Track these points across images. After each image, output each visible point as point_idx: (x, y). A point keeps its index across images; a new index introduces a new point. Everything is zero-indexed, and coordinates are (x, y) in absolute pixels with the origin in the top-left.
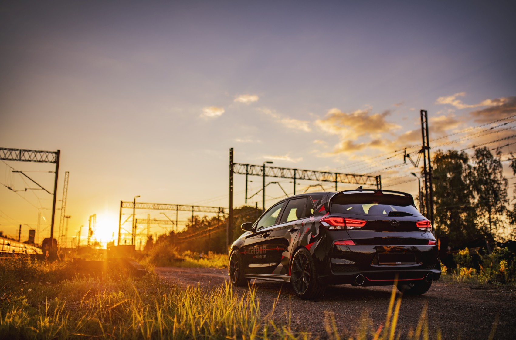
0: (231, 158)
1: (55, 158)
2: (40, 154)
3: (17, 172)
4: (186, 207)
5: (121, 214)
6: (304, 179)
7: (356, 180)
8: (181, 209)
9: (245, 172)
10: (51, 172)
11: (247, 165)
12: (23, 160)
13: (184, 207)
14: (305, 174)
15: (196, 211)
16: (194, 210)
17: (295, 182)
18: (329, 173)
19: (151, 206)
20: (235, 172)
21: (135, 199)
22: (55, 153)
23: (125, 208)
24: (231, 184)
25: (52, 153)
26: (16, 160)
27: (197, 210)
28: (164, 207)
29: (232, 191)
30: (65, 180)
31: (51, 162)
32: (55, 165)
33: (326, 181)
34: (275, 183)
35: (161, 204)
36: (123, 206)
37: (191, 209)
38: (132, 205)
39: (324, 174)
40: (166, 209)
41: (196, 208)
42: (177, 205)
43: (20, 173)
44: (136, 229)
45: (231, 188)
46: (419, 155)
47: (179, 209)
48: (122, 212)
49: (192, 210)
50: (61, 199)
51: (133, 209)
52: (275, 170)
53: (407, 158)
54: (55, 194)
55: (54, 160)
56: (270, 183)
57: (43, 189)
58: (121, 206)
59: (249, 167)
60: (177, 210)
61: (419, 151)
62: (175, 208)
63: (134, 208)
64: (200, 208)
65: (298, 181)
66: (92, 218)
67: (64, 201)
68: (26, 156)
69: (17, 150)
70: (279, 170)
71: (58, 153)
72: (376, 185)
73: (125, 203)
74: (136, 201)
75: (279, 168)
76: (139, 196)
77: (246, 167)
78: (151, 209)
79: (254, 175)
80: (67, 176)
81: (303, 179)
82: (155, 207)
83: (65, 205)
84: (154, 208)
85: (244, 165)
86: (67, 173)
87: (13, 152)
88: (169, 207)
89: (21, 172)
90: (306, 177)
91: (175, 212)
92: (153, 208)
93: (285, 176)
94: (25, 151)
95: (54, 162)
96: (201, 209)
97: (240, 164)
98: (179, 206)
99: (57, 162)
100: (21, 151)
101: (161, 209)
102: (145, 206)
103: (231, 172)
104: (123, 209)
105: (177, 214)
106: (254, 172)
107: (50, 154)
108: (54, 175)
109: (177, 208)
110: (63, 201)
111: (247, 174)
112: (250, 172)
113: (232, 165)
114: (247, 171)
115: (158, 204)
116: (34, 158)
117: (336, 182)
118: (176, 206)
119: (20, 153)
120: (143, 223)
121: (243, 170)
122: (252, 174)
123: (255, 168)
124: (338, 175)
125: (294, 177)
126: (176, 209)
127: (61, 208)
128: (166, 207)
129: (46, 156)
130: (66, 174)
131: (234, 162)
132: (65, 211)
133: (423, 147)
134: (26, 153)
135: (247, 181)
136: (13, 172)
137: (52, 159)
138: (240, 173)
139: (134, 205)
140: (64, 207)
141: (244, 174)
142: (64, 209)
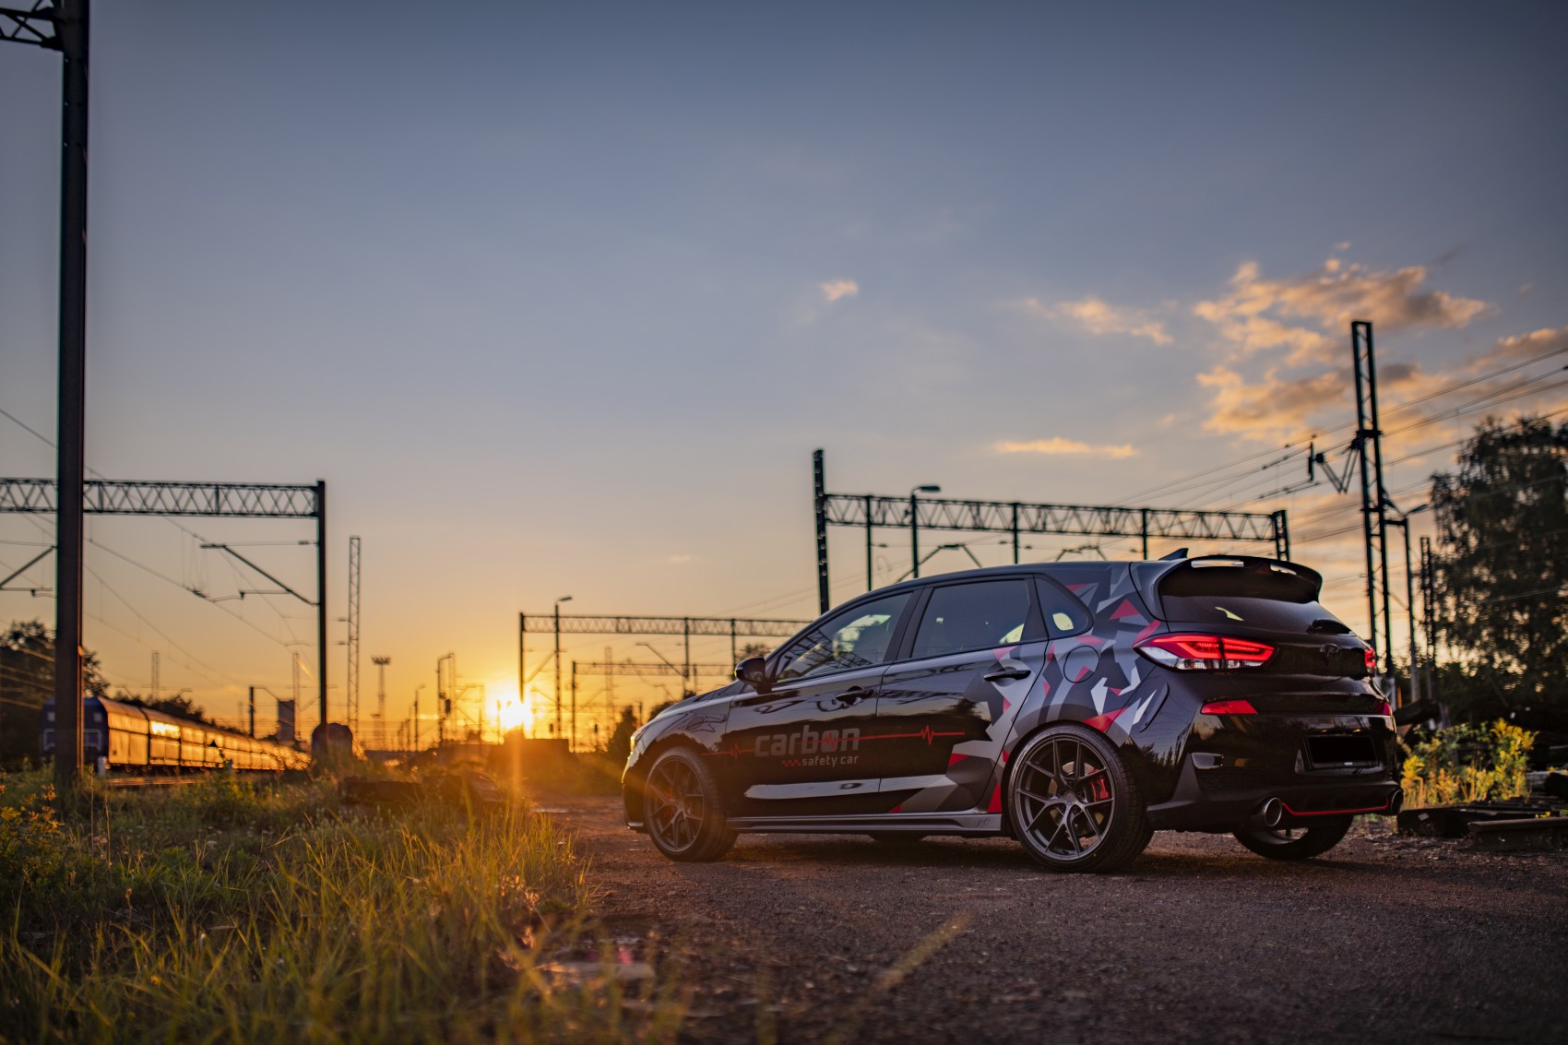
0: (819, 478)
1: (312, 504)
2: (271, 495)
3: (214, 546)
4: (712, 623)
5: (522, 650)
6: (1044, 530)
7: (1208, 528)
8: (699, 631)
9: (862, 518)
10: (307, 543)
11: (868, 498)
12: (227, 514)
13: (707, 622)
14: (1046, 517)
15: (742, 635)
16: (736, 631)
17: (1016, 542)
18: (1121, 510)
19: (610, 625)
20: (831, 521)
21: (557, 607)
22: (312, 488)
23: (533, 631)
24: (822, 554)
25: (303, 488)
26: (207, 514)
27: (747, 631)
28: (646, 625)
29: (826, 577)
30: (351, 562)
31: (304, 515)
32: (314, 522)
33: (1111, 533)
34: (955, 546)
35: (637, 618)
36: (527, 627)
37: (727, 627)
38: (551, 623)
39: (1104, 514)
40: (654, 632)
41: (744, 624)
42: (686, 619)
43: (223, 550)
44: (576, 690)
45: (823, 568)
46: (1350, 455)
47: (691, 629)
48: (526, 646)
49: (730, 631)
50: (346, 616)
51: (553, 636)
52: (955, 509)
53: (1316, 467)
54: (322, 604)
55: (310, 510)
56: (940, 548)
57: (289, 591)
58: (523, 629)
59: (874, 504)
60: (687, 633)
61: (1349, 445)
62: (680, 626)
63: (558, 631)
64: (755, 624)
65: (1024, 539)
66: (446, 662)
67: (354, 619)
68: (234, 500)
69: (208, 485)
70: (966, 507)
71: (319, 489)
72: (1271, 540)
73: (532, 617)
74: (561, 612)
75: (967, 503)
76: (569, 598)
77: (863, 503)
78: (609, 632)
79: (889, 525)
80: (355, 550)
81: (1041, 531)
82: (620, 628)
83: (357, 632)
84: (618, 631)
85: (858, 498)
86: (356, 542)
87: (198, 492)
88: (662, 624)
89: (224, 547)
90: (1051, 526)
91: (682, 638)
92: (613, 629)
93: (987, 525)
94: (230, 486)
95: (312, 515)
96: (759, 627)
97: (846, 497)
98: (690, 622)
99: (319, 514)
100: (217, 487)
101: (638, 633)
102: (592, 624)
103: (822, 522)
104: (526, 635)
105: (687, 644)
106: (890, 519)
107: (299, 493)
108: (314, 550)
109: (687, 627)
110: (349, 621)
111: (869, 524)
112: (878, 519)
113: (822, 499)
114: (868, 515)
115: (628, 618)
116: (255, 505)
117: (1144, 535)
118: (683, 621)
119: (217, 494)
120: (595, 673)
121: (856, 512)
122: (883, 524)
123: (893, 505)
124: (1149, 515)
125: (1012, 527)
126: (683, 630)
128: (654, 624)
129: (287, 500)
130: (351, 543)
131: (828, 490)
132: (357, 647)
133: (1358, 432)
134: (233, 492)
135: (869, 544)
136: (204, 547)
137: (306, 508)
138: (847, 523)
139: (557, 624)
140: (355, 636)
141: (860, 524)
142: (355, 642)
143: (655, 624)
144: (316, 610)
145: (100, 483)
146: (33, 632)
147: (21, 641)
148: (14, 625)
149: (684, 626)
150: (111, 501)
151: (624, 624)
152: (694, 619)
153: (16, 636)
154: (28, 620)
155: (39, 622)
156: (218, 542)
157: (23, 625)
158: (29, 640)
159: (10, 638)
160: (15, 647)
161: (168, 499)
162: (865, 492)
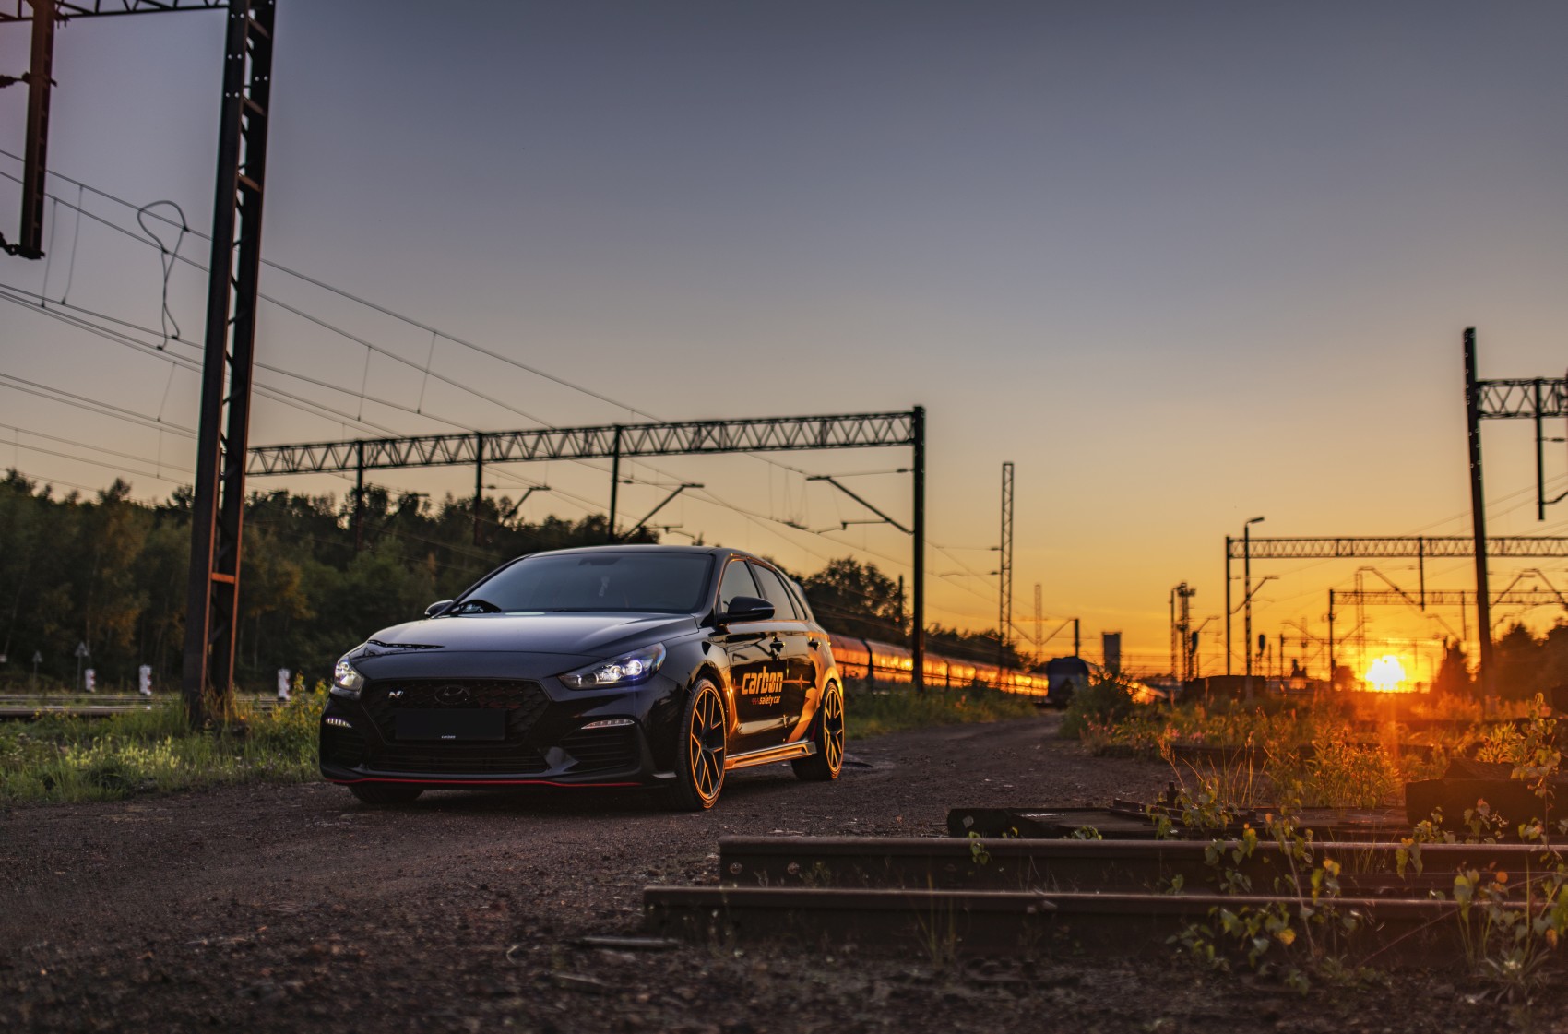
0: (1470, 362)
1: (909, 431)
3: (819, 478)
5: (1228, 577)
8: (1436, 553)
9: (1530, 408)
10: (903, 471)
11: (1537, 383)
12: (832, 446)
19: (1328, 548)
20: (1487, 414)
21: (1246, 530)
22: (911, 415)
23: (1234, 556)
24: (1478, 454)
25: (901, 415)
26: (813, 446)
28: (1371, 546)
29: (1480, 481)
30: (1003, 489)
31: (904, 442)
32: (912, 449)
35: (1360, 540)
36: (1231, 553)
38: (1243, 547)
40: (1381, 555)
42: (1419, 539)
43: (825, 482)
44: (1334, 622)
47: (1427, 550)
48: (1230, 570)
51: (1245, 560)
54: (918, 532)
55: (905, 437)
57: (888, 520)
58: (1228, 554)
59: (1545, 390)
60: (1421, 555)
62: (1411, 547)
63: (1247, 555)
67: (1007, 548)
68: (837, 432)
69: (815, 419)
71: (918, 415)
73: (1233, 541)
74: (1251, 535)
76: (1261, 519)
77: (1530, 390)
78: (1327, 556)
80: (1008, 476)
82: (1340, 550)
84: (1339, 554)
85: (1522, 383)
87: (806, 427)
88: (1390, 545)
89: (828, 478)
91: (1415, 561)
92: (1333, 552)
94: (835, 418)
95: (907, 442)
96: (1513, 547)
97: (1504, 383)
98: (1424, 542)
99: (917, 439)
100: (823, 420)
101: (1362, 555)
103: (1474, 415)
104: (1230, 561)
107: (898, 421)
109: (1421, 548)
110: (1002, 549)
111: (1539, 415)
112: (1548, 408)
113: (1474, 388)
114: (1538, 403)
115: (1349, 540)
116: (857, 436)
119: (823, 427)
121: (1517, 399)
122: (1558, 414)
126: (1416, 552)
127: (998, 568)
129: (886, 428)
130: (1004, 469)
131: (1480, 376)
132: (1010, 577)
134: (836, 424)
135: (1539, 439)
136: (809, 479)
138: (1508, 415)
139: (1246, 548)
140: (1007, 565)
141: (1527, 415)
142: (1006, 571)
143: (1382, 545)
144: (910, 539)
145: (722, 424)
146: (847, 569)
147: (837, 577)
148: (832, 562)
149: (1418, 545)
150: (731, 442)
151: (1345, 547)
152: (1430, 539)
153: (832, 572)
154: (843, 557)
155: (853, 559)
156: (823, 474)
157: (839, 562)
158: (844, 576)
159: (828, 575)
160: (833, 583)
161: (779, 435)
162: (1533, 376)
